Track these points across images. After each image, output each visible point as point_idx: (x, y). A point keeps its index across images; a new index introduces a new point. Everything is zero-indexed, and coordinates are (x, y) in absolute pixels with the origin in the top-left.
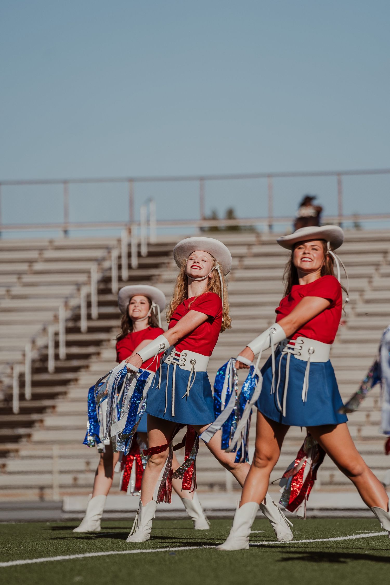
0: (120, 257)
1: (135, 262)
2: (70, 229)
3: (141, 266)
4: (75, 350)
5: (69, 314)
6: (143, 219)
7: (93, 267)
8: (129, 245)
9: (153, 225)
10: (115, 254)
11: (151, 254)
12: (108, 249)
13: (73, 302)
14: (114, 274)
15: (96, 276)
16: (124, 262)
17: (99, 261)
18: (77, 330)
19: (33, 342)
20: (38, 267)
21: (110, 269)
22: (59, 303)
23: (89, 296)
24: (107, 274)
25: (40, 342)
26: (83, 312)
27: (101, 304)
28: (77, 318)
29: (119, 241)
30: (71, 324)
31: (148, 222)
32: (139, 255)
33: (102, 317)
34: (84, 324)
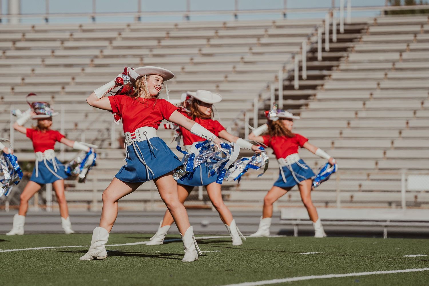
0: (324, 34)
1: (335, 37)
2: (288, 12)
3: (339, 41)
4: (290, 102)
5: (286, 76)
6: (342, 6)
7: (304, 41)
8: (331, 25)
9: (349, 9)
10: (320, 31)
11: (346, 32)
12: (316, 28)
13: (289, 67)
14: (319, 46)
15: (306, 48)
16: (327, 37)
17: (308, 36)
18: (292, 87)
19: (260, 96)
20: (264, 41)
21: (317, 43)
22: (278, 68)
23: (300, 62)
24: (315, 46)
25: (265, 96)
26: (296, 74)
27: (309, 68)
28: (291, 79)
29: (324, 21)
30: (287, 83)
31: (345, 7)
32: (338, 32)
33: (309, 78)
34: (296, 83)
